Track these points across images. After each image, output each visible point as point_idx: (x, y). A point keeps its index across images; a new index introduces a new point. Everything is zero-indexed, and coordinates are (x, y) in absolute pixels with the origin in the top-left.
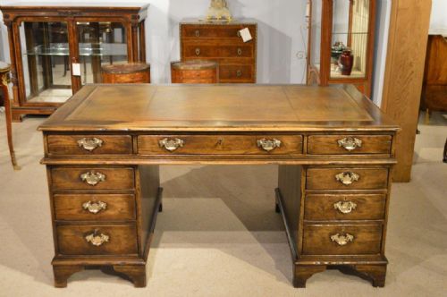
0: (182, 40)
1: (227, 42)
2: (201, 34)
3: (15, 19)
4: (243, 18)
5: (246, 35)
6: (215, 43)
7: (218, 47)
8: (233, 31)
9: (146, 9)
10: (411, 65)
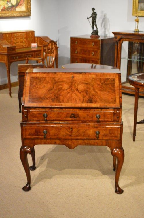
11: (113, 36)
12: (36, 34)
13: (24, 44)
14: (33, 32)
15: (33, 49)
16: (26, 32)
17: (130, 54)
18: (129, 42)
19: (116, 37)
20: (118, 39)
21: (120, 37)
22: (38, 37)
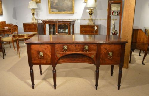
0: (80, 29)
1: (91, 30)
2: (85, 28)
3: (45, 23)
4: (98, 24)
5: (96, 28)
6: (88, 30)
7: (89, 31)
8: (92, 27)
9: (75, 21)
10: (127, 36)
11: (42, 22)
12: (7, 23)
13: (1, 27)
14: (5, 22)
15: (6, 29)
16: (2, 22)
17: (50, 29)
18: (49, 24)
19: (43, 23)
20: (44, 23)
21: (45, 22)
22: (7, 24)
